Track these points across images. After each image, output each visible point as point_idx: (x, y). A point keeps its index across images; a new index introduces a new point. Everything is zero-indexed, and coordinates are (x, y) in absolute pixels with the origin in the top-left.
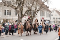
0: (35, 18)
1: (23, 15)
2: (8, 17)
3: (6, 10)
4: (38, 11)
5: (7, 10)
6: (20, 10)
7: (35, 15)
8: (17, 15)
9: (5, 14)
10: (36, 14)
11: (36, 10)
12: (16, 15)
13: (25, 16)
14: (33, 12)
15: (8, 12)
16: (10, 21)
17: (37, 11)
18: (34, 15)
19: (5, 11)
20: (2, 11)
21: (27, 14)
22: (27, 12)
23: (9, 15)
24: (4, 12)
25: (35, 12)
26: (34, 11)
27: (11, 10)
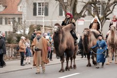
0: (107, 21)
1: (78, 14)
2: (42, 20)
3: (37, 2)
4: (114, 3)
5: (39, 3)
6: (69, 3)
7: (108, 13)
8: (64, 15)
9: (35, 14)
10: (111, 13)
11: (111, 2)
12: (61, 14)
13: (83, 17)
14: (103, 6)
15: (41, 7)
16: (45, 29)
17: (112, 4)
18: (105, 14)
19: (35, 4)
20: (28, 7)
21: (86, 13)
22: (87, 6)
23: (43, 16)
24: (32, 7)
25: (108, 7)
26: (104, 3)
27: (48, 3)
